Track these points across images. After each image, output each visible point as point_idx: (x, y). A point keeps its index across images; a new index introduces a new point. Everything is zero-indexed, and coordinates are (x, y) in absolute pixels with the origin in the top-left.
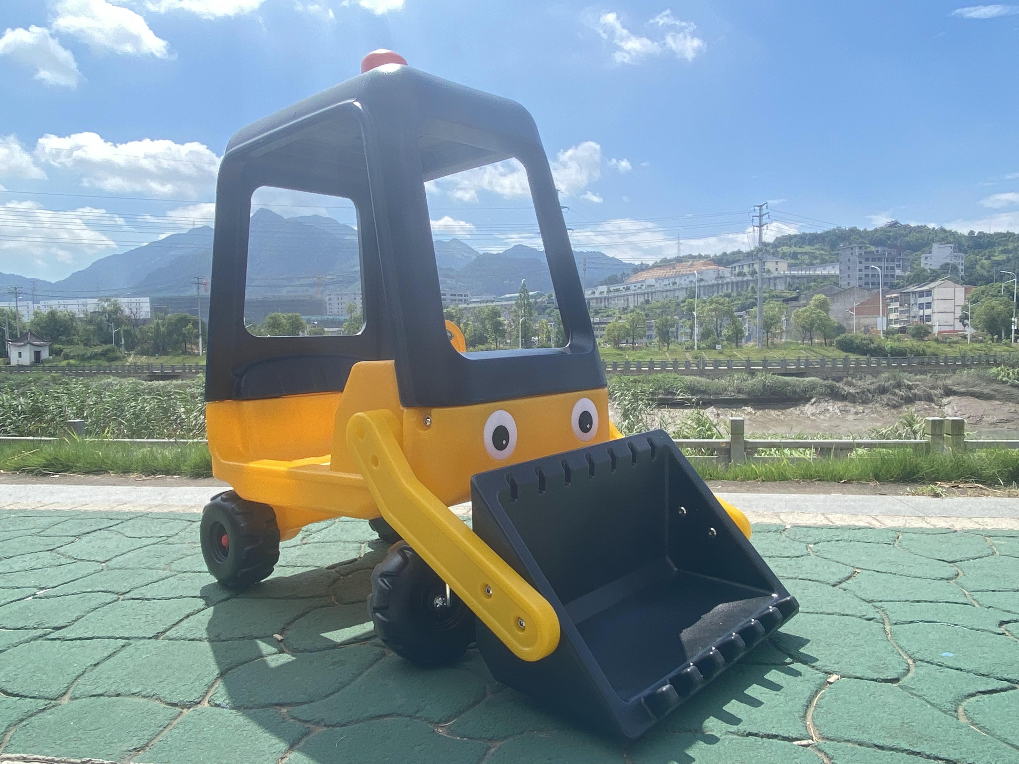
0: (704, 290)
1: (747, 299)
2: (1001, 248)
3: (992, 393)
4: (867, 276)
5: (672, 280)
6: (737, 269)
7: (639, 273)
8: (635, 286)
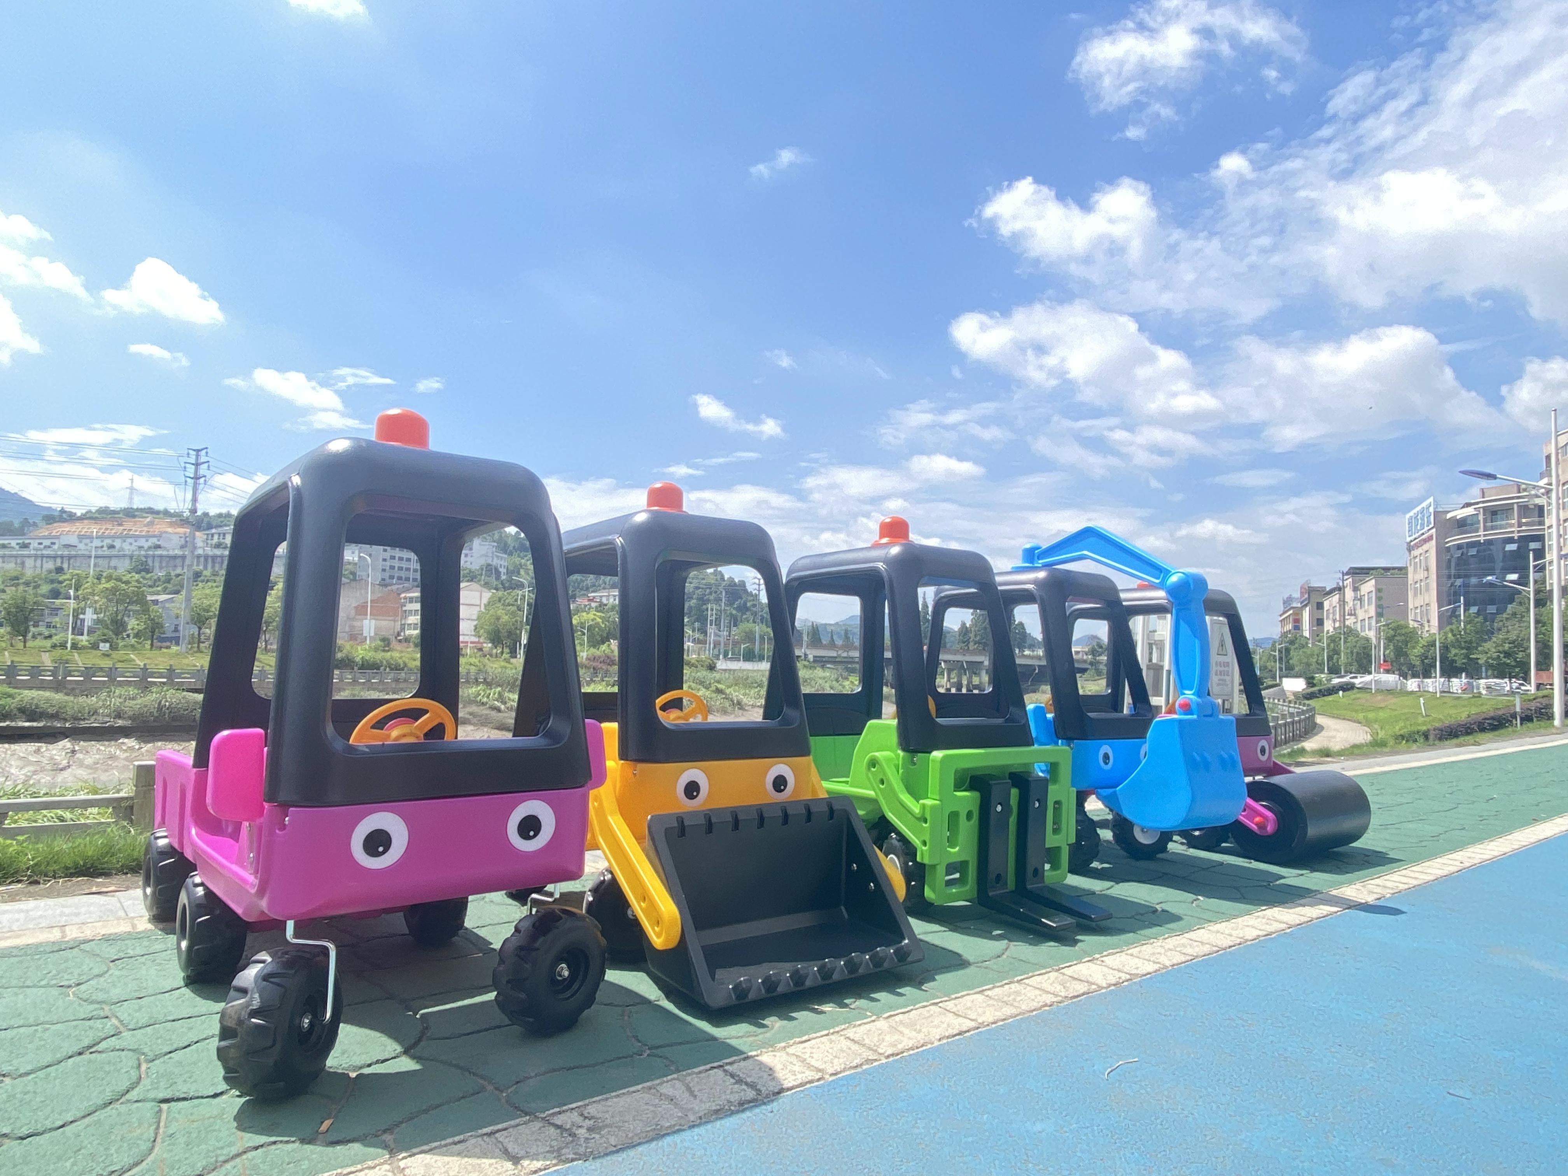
5: (109, 541)
6: (216, 537)
7: (55, 525)
8: (40, 544)
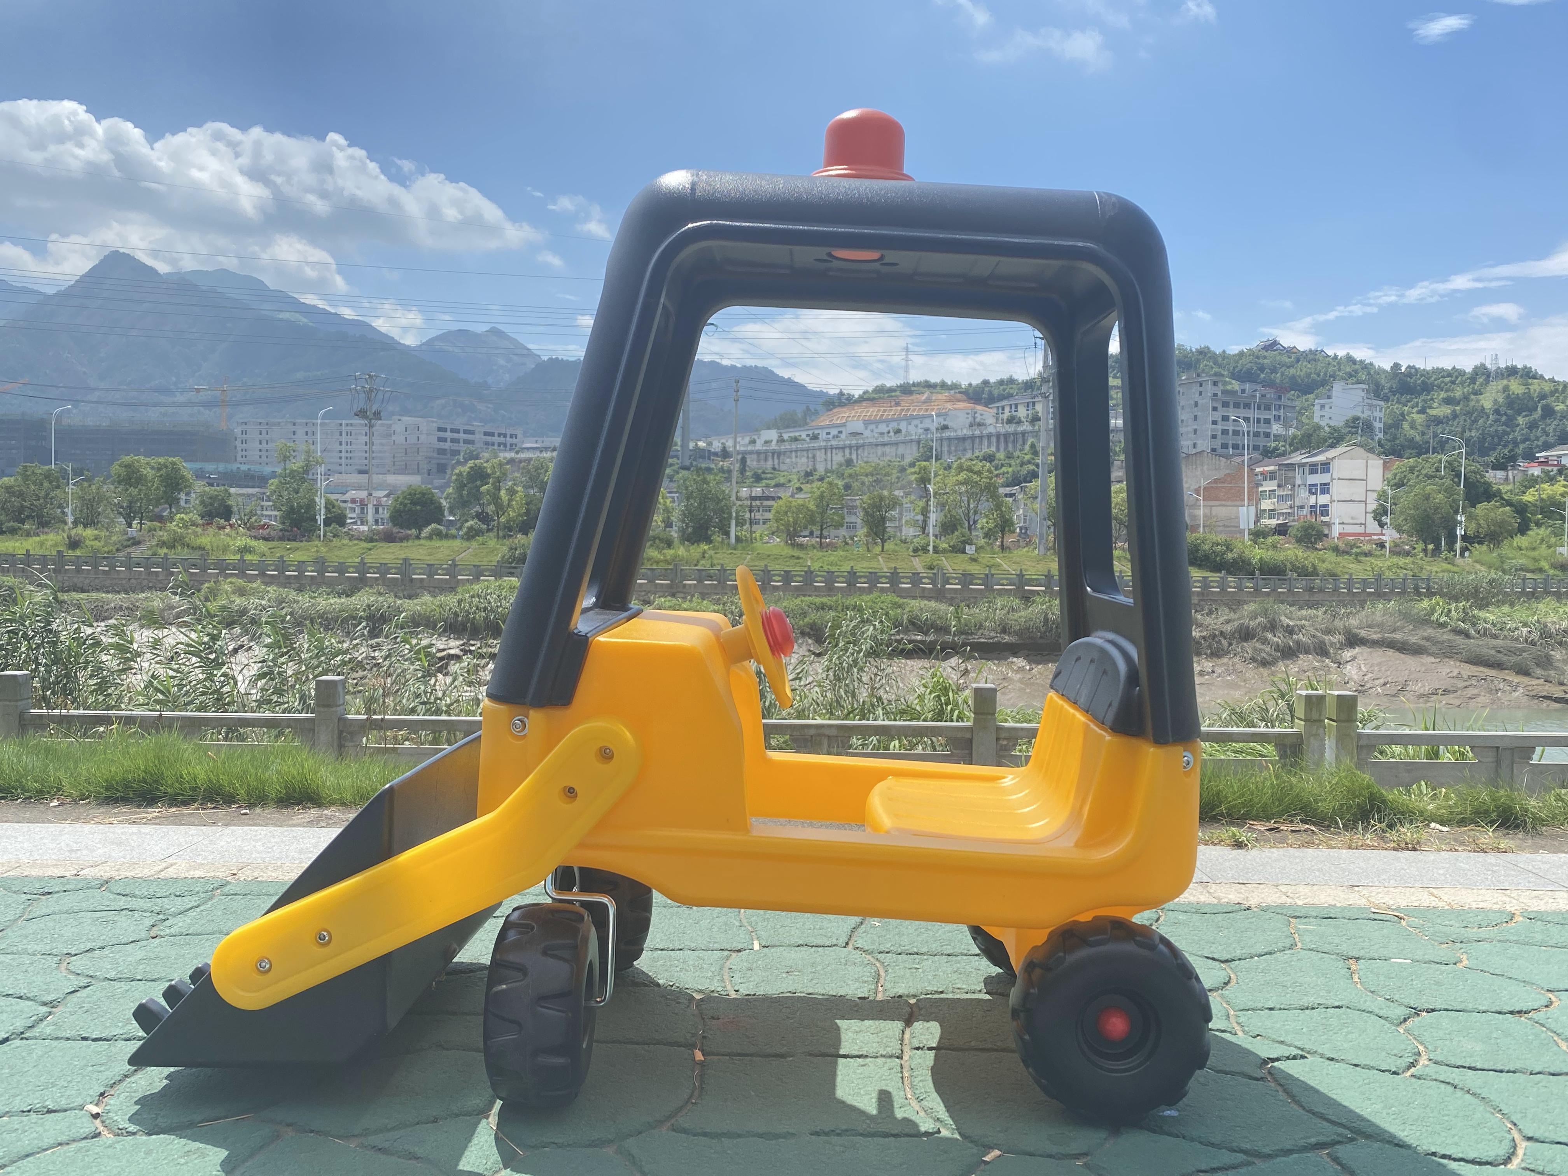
0: (949, 446)
1: (1022, 464)
2: (1443, 395)
3: (1423, 643)
4: (1225, 432)
5: (894, 425)
6: (1007, 409)
7: (835, 410)
8: (828, 434)
